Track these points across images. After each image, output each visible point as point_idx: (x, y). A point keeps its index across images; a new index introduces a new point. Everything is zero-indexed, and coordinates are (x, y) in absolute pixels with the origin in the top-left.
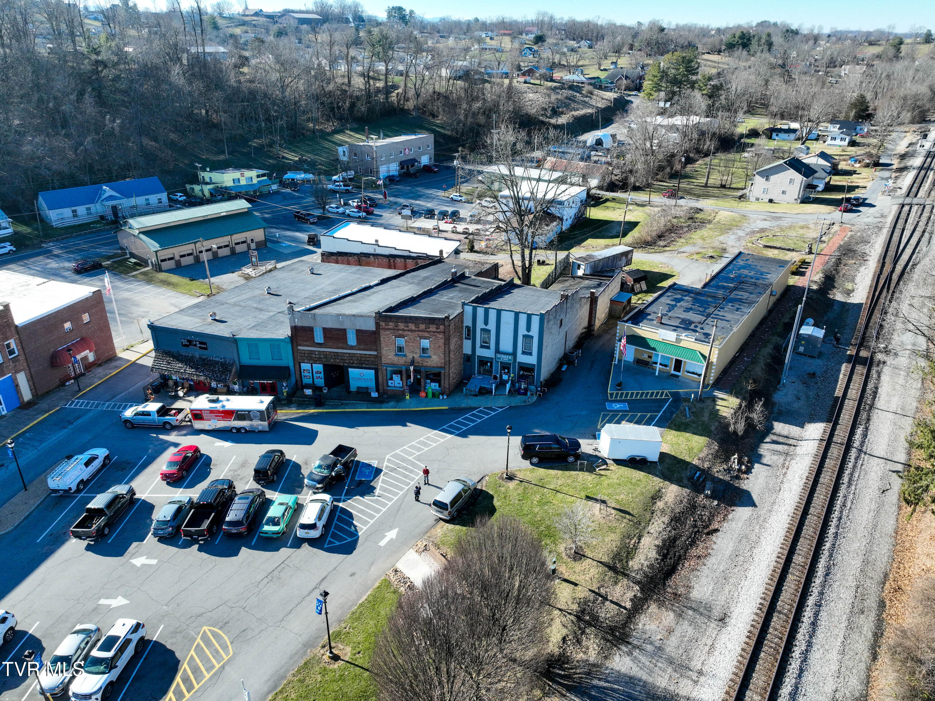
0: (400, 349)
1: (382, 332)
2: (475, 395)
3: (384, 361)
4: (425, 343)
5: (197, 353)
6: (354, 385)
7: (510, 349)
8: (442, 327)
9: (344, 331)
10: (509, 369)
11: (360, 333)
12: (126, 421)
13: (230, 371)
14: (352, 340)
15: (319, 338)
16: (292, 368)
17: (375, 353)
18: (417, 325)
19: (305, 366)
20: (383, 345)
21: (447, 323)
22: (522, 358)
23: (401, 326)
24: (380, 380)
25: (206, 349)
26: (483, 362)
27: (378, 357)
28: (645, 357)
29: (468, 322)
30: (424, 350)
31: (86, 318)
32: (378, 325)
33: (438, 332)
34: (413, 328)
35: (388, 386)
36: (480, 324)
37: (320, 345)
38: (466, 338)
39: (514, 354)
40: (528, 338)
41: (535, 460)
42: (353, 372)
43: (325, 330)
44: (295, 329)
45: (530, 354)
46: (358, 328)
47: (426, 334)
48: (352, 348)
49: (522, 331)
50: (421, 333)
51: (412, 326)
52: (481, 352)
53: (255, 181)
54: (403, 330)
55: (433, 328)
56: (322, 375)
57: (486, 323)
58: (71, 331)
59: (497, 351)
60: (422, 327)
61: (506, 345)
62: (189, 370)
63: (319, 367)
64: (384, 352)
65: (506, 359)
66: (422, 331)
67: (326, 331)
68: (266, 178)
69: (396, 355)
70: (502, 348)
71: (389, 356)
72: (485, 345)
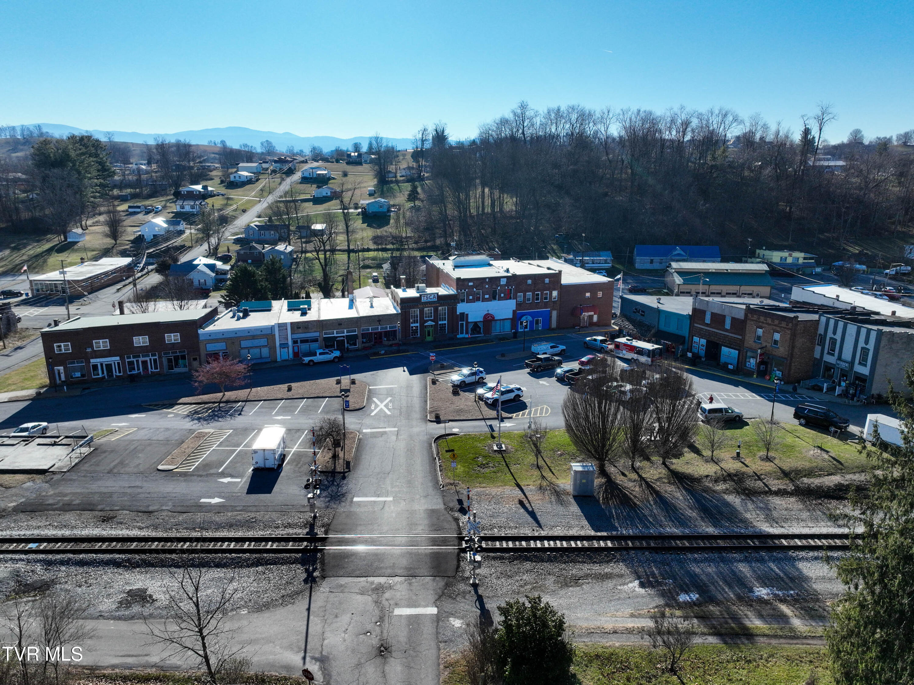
0: (759, 338)
1: (748, 322)
2: (808, 389)
3: (746, 345)
4: (777, 336)
5: (639, 318)
6: (723, 359)
7: (849, 358)
8: (790, 325)
9: (724, 317)
10: (846, 376)
11: (733, 319)
12: (585, 343)
13: (651, 331)
14: (728, 324)
15: (708, 320)
16: (687, 339)
17: (740, 337)
18: (773, 321)
19: (696, 339)
20: (747, 332)
21: (794, 322)
22: (858, 368)
23: (762, 319)
24: (740, 360)
25: (643, 315)
26: (829, 367)
27: (743, 341)
29: (821, 330)
30: (776, 342)
31: (600, 294)
32: (746, 315)
33: (787, 329)
34: (770, 322)
35: (746, 366)
36: (830, 334)
37: (707, 325)
38: (818, 344)
39: (852, 363)
40: (865, 351)
41: (803, 421)
42: (725, 350)
43: (712, 313)
44: (694, 310)
45: (865, 365)
46: (733, 316)
47: (778, 329)
48: (727, 330)
49: (861, 344)
50: (775, 327)
51: (769, 321)
52: (827, 358)
53: (801, 261)
54: (763, 323)
55: (784, 324)
56: (704, 348)
57: (835, 333)
58: (588, 298)
59: (840, 358)
60: (776, 322)
61: (847, 354)
63: (703, 341)
64: (747, 338)
65: (844, 365)
66: (775, 325)
67: (713, 315)
68: (813, 261)
69: (755, 342)
70: (844, 357)
71: (750, 341)
72: (831, 352)
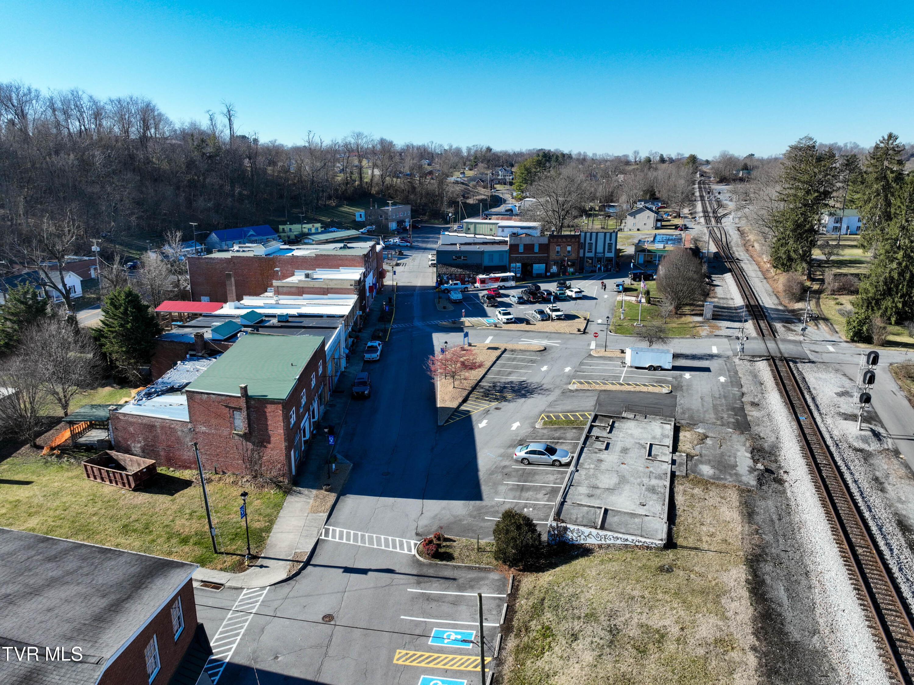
0: (558, 252)
1: (551, 244)
3: (550, 259)
4: (569, 248)
5: (461, 262)
6: (535, 273)
7: (602, 251)
9: (533, 245)
10: (602, 260)
11: (541, 245)
13: (481, 268)
14: (536, 249)
15: (521, 249)
16: (507, 266)
17: (546, 255)
19: (513, 265)
20: (551, 250)
22: (608, 255)
23: (560, 240)
24: (547, 269)
25: (466, 260)
26: (590, 258)
27: (548, 257)
28: (649, 259)
29: (582, 240)
30: (569, 252)
32: (549, 240)
33: (576, 242)
35: (550, 272)
36: (588, 240)
37: (521, 253)
38: (581, 247)
39: (604, 252)
40: (610, 244)
42: (536, 266)
44: (511, 245)
45: (611, 252)
46: (540, 243)
47: (570, 244)
48: (536, 253)
49: (608, 241)
50: (568, 243)
51: (564, 240)
52: (587, 255)
54: (560, 242)
55: (573, 240)
56: (520, 269)
57: (591, 240)
59: (596, 252)
60: (569, 240)
61: (600, 249)
62: (459, 270)
63: (519, 265)
64: (551, 254)
65: (600, 255)
67: (525, 245)
69: (556, 255)
70: (598, 251)
71: (553, 256)
72: (590, 251)
